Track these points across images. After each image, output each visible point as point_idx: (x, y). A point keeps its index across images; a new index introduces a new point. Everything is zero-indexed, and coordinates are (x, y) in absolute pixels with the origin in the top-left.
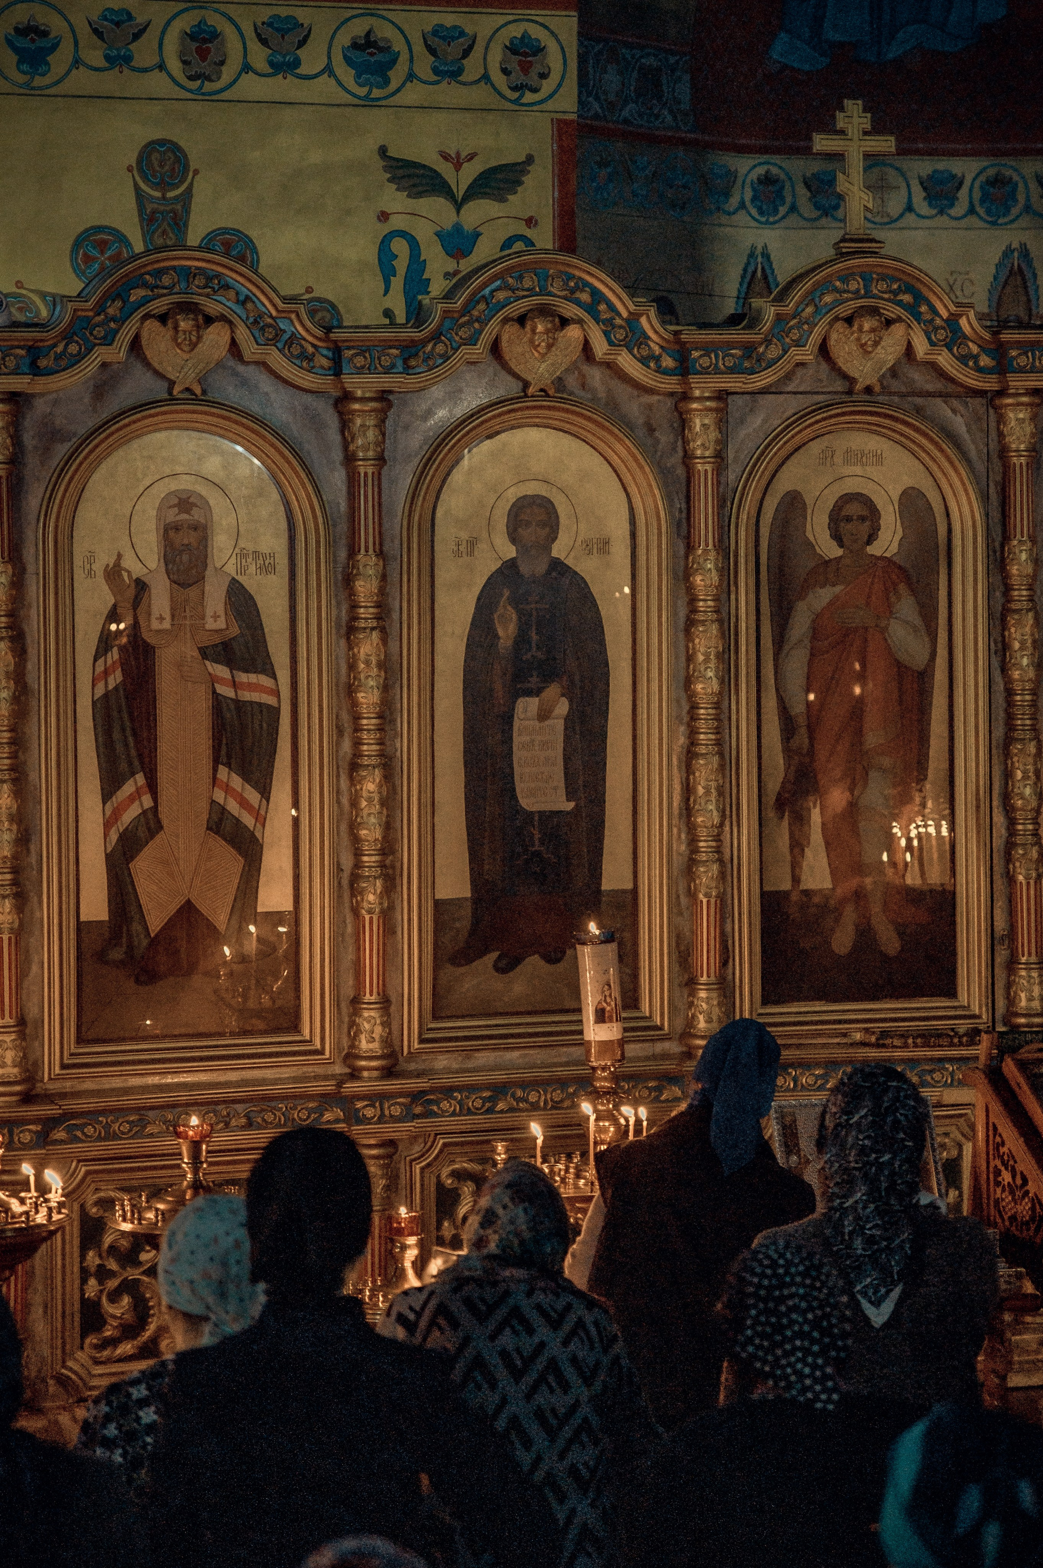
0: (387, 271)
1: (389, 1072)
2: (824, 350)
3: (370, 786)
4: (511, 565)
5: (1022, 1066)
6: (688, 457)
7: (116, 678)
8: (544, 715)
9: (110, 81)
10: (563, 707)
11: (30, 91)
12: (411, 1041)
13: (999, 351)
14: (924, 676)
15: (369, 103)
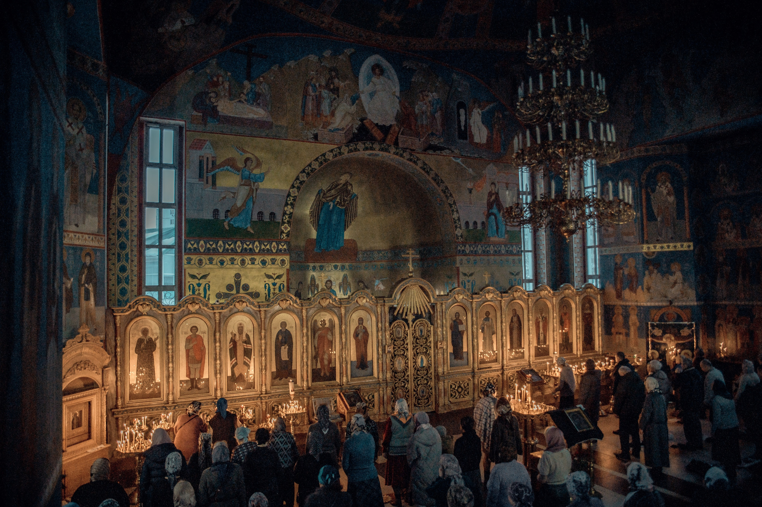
0: (265, 288)
1: (266, 394)
2: (319, 303)
3: (263, 358)
4: (281, 330)
5: (343, 393)
6: (303, 316)
7: (232, 346)
8: (285, 348)
9: (231, 266)
10: (287, 347)
11: (221, 268)
12: (268, 389)
13: (341, 302)
14: (332, 342)
15: (263, 267)
